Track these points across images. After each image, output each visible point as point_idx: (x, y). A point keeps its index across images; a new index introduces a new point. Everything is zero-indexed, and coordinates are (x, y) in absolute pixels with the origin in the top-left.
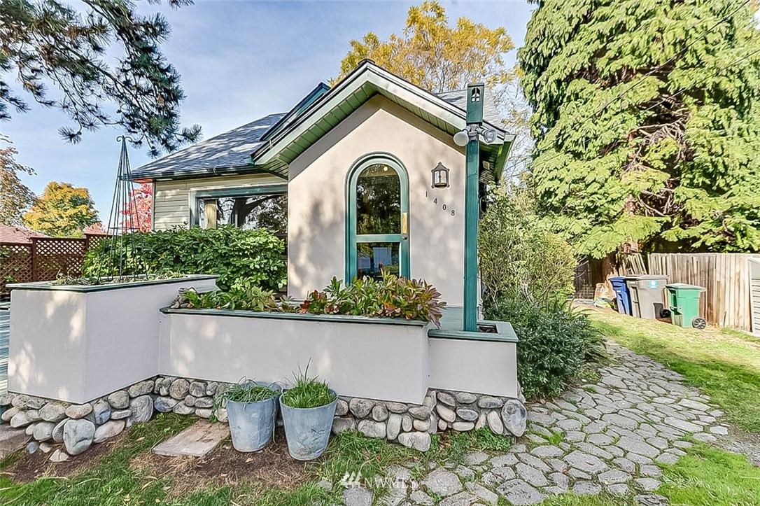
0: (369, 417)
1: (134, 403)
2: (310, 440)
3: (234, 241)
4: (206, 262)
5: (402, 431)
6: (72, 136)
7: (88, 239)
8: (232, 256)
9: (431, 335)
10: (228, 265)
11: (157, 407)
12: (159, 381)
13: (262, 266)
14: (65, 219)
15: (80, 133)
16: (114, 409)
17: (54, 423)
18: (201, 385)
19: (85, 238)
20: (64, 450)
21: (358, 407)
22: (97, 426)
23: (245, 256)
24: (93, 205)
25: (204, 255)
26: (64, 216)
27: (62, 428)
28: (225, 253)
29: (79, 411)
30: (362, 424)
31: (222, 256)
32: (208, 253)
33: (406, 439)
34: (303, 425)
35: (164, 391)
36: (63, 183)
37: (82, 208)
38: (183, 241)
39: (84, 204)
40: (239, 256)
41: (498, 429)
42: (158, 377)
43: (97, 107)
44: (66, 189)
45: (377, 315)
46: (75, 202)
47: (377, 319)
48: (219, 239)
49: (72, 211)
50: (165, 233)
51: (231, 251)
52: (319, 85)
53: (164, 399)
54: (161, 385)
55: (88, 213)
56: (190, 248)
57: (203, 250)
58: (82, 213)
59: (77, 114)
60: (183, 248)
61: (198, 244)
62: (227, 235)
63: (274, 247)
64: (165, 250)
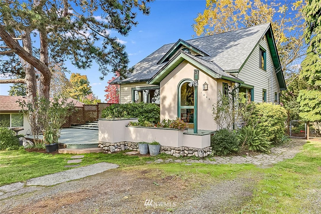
0: (167, 150)
1: (121, 146)
2: (154, 152)
3: (144, 108)
4: (136, 114)
5: (174, 153)
6: (102, 79)
7: (98, 104)
8: (144, 113)
9: (184, 134)
10: (143, 115)
11: (125, 148)
12: (126, 142)
13: (153, 116)
14: (78, 91)
15: (103, 77)
16: (118, 146)
17: (108, 147)
18: (134, 143)
19: (97, 104)
20: (110, 152)
21: (165, 148)
22: (116, 148)
23: (147, 113)
24: (89, 84)
25: (136, 112)
26: (78, 90)
27: (110, 148)
28: (142, 112)
29: (112, 144)
30: (166, 152)
31: (141, 113)
32: (137, 112)
33: (174, 155)
34: (152, 148)
35: (127, 145)
36: (77, 73)
37: (85, 85)
38: (130, 108)
39: (85, 83)
40: (146, 113)
41: (197, 156)
42: (125, 142)
43: (106, 68)
44: (79, 76)
45: (170, 128)
46: (82, 82)
47: (170, 129)
48: (140, 107)
49: (81, 87)
50: (125, 105)
51: (143, 111)
52: (179, 40)
53: (127, 147)
54: (126, 143)
55: (87, 88)
56: (132, 110)
57: (135, 111)
58: (85, 88)
59: (102, 72)
60: (130, 110)
61: (134, 109)
62: (142, 106)
63: (157, 110)
64: (125, 111)
